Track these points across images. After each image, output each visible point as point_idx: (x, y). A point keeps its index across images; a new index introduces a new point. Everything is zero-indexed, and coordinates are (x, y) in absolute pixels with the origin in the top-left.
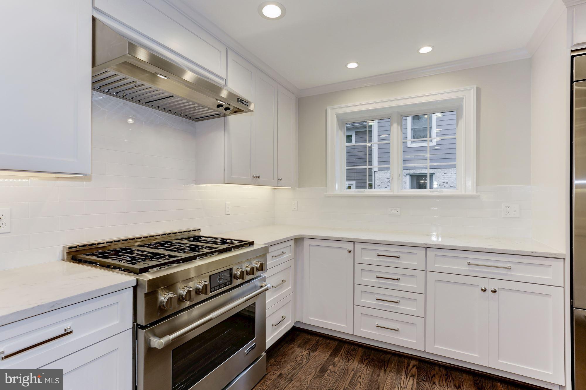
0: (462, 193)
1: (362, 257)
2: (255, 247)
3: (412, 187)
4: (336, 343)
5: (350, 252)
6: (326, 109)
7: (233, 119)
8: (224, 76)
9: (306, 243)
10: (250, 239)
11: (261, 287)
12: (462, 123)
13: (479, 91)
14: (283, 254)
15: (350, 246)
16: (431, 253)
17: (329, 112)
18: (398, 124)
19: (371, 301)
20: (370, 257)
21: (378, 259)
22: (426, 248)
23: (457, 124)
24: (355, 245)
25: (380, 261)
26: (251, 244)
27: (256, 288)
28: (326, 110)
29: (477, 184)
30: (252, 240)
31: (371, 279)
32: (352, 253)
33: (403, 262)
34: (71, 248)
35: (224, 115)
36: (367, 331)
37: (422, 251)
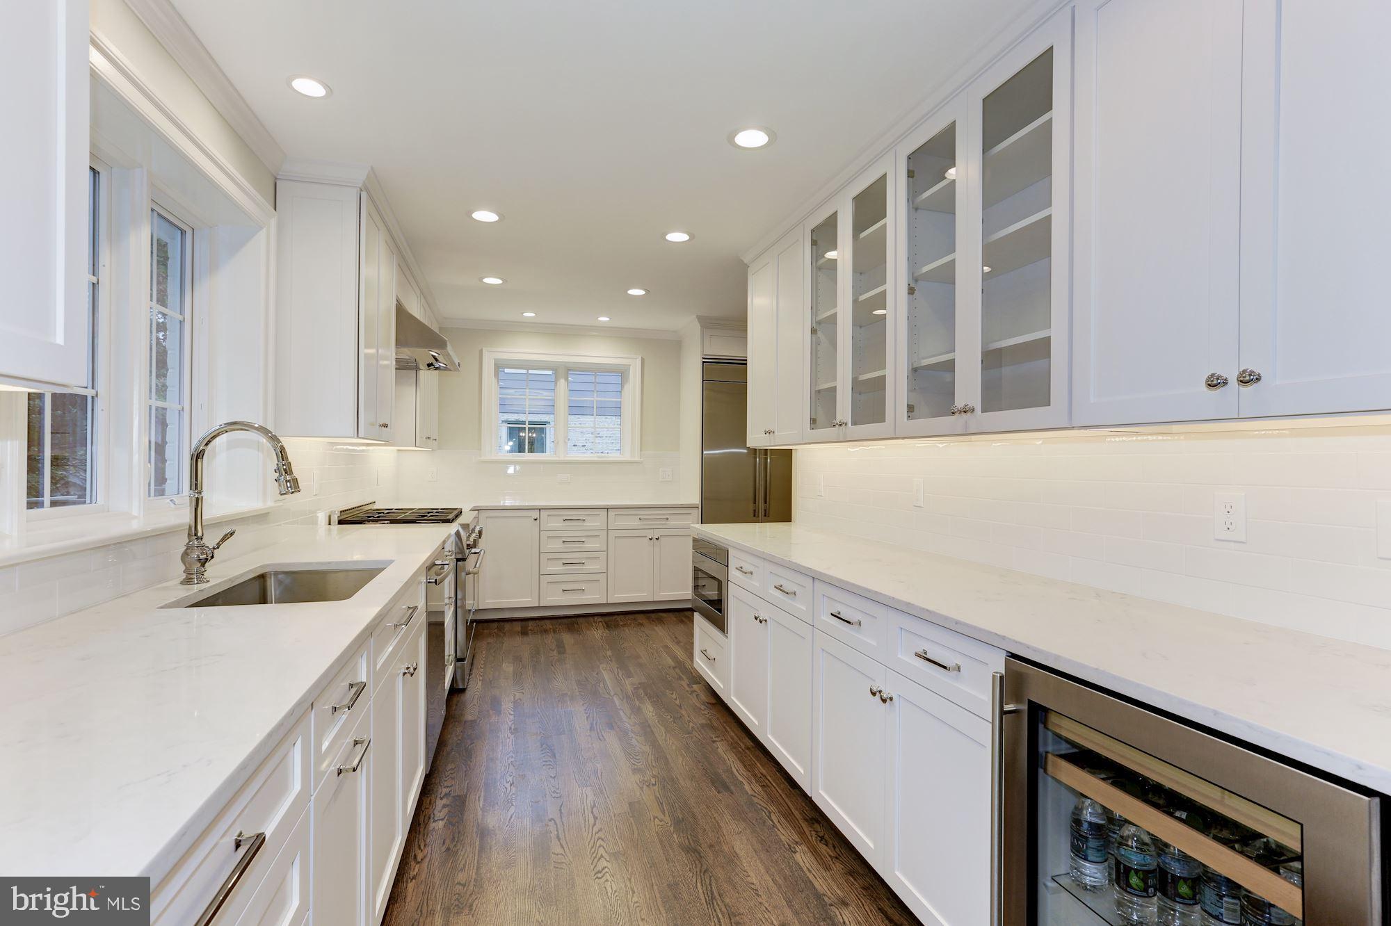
0: (625, 458)
1: (548, 523)
5: (536, 520)
6: (482, 350)
9: (482, 515)
12: (628, 388)
13: (643, 360)
15: (535, 514)
16: (611, 513)
17: (486, 354)
18: (565, 380)
19: (558, 568)
20: (555, 523)
21: (564, 524)
22: (608, 509)
23: (622, 385)
24: (542, 513)
25: (566, 526)
26: (461, 511)
29: (641, 450)
31: (557, 545)
32: (538, 521)
33: (587, 524)
34: (341, 512)
35: (417, 369)
36: (556, 598)
37: (605, 512)
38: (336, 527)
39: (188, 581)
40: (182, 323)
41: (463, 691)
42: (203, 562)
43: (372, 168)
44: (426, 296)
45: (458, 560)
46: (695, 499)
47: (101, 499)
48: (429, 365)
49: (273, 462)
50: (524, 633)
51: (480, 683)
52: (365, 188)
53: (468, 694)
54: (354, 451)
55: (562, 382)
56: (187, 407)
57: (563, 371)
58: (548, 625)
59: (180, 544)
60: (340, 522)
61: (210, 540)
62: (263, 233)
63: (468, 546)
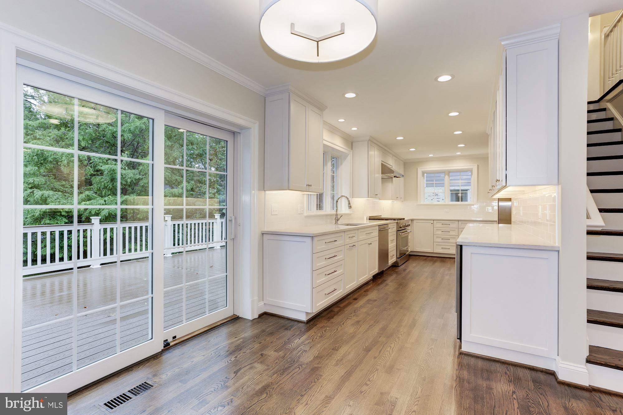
0: (472, 203)
1: (436, 225)
3: (452, 201)
4: (426, 257)
5: (432, 224)
6: (417, 168)
7: (394, 179)
8: (392, 165)
9: (415, 221)
11: (408, 231)
13: (478, 166)
14: (410, 224)
15: (432, 222)
16: (460, 223)
17: (419, 169)
18: (448, 176)
19: (440, 240)
20: (439, 225)
21: (443, 226)
23: (471, 175)
24: (434, 221)
26: (404, 219)
29: (478, 200)
31: (440, 232)
33: (451, 226)
34: (368, 217)
35: (392, 178)
36: (438, 250)
37: (457, 222)
38: (368, 220)
40: (336, 176)
41: (399, 266)
42: (338, 220)
43: (370, 136)
44: (396, 156)
45: (398, 231)
46: (496, 219)
47: (325, 210)
48: (394, 177)
49: (347, 202)
50: (426, 259)
52: (370, 140)
53: (399, 267)
54: (375, 201)
55: (447, 177)
56: (337, 193)
57: (449, 172)
58: (436, 258)
59: (334, 217)
60: (369, 219)
61: (339, 217)
62: (349, 155)
63: (400, 227)
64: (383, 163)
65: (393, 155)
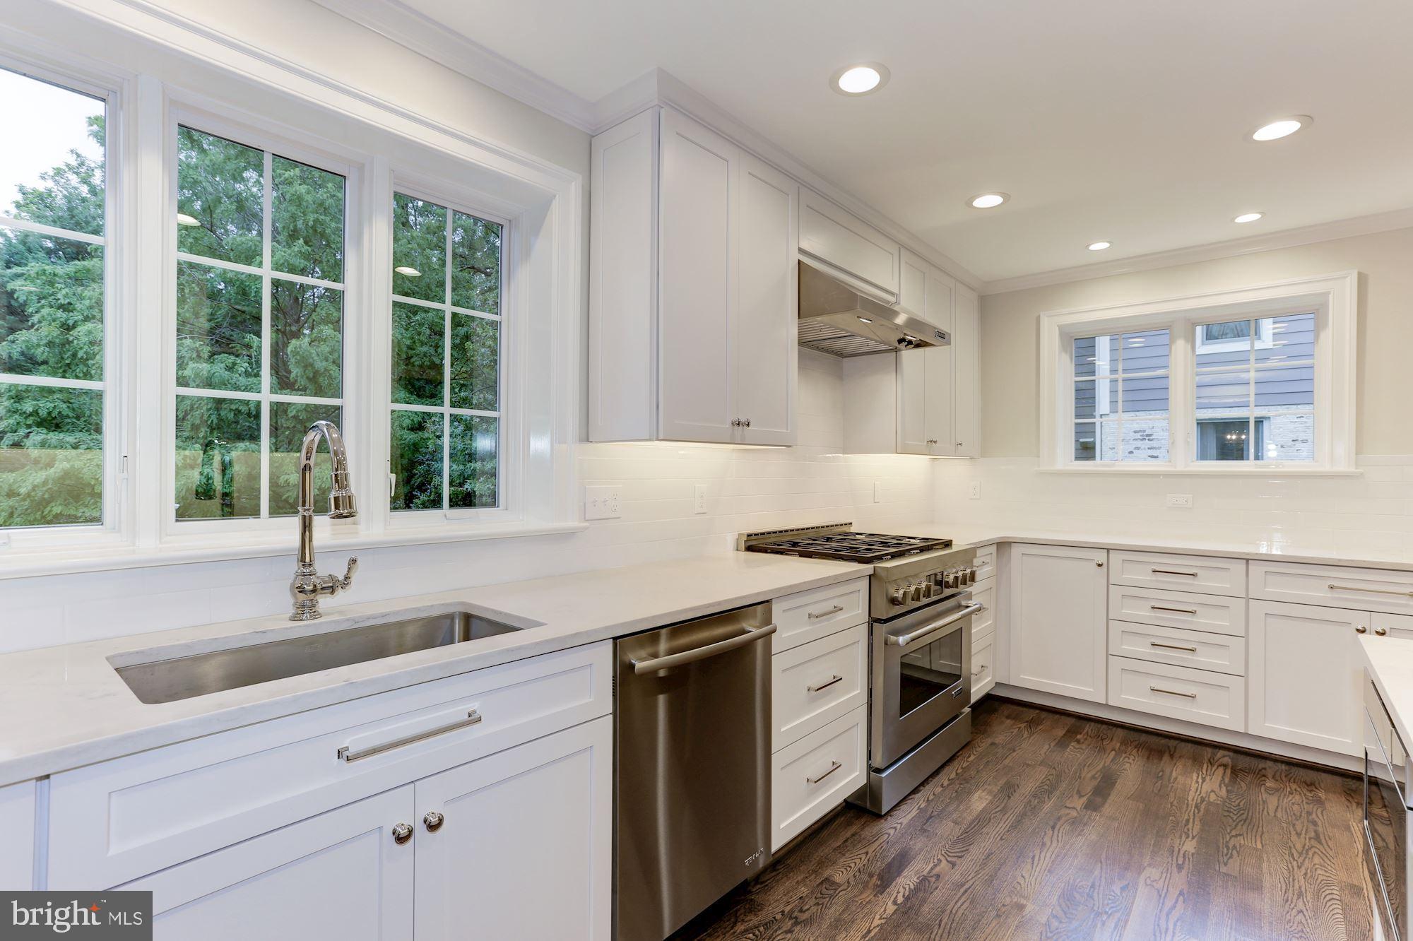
0: (1327, 468)
1: (1123, 574)
2: (955, 548)
3: (1203, 456)
4: (1071, 721)
5: (1100, 565)
6: (1039, 316)
10: (946, 537)
11: (967, 607)
14: (983, 565)
15: (1101, 557)
16: (1257, 569)
18: (1187, 340)
19: (1141, 649)
20: (1140, 575)
21: (1154, 578)
22: (1248, 560)
23: (1315, 339)
24: (1111, 555)
25: (1157, 581)
26: (948, 544)
27: (959, 607)
28: (1038, 319)
29: (1358, 452)
30: (949, 538)
31: (1141, 612)
32: (1104, 568)
33: (1203, 583)
34: (749, 535)
35: (896, 349)
37: (1241, 566)
38: (742, 554)
39: (293, 619)
45: (880, 620)
48: (900, 342)
50: (1061, 745)
51: (914, 812)
53: (880, 827)
57: (1183, 326)
60: (750, 546)
63: (894, 601)
64: (805, 260)
65: (902, 246)
